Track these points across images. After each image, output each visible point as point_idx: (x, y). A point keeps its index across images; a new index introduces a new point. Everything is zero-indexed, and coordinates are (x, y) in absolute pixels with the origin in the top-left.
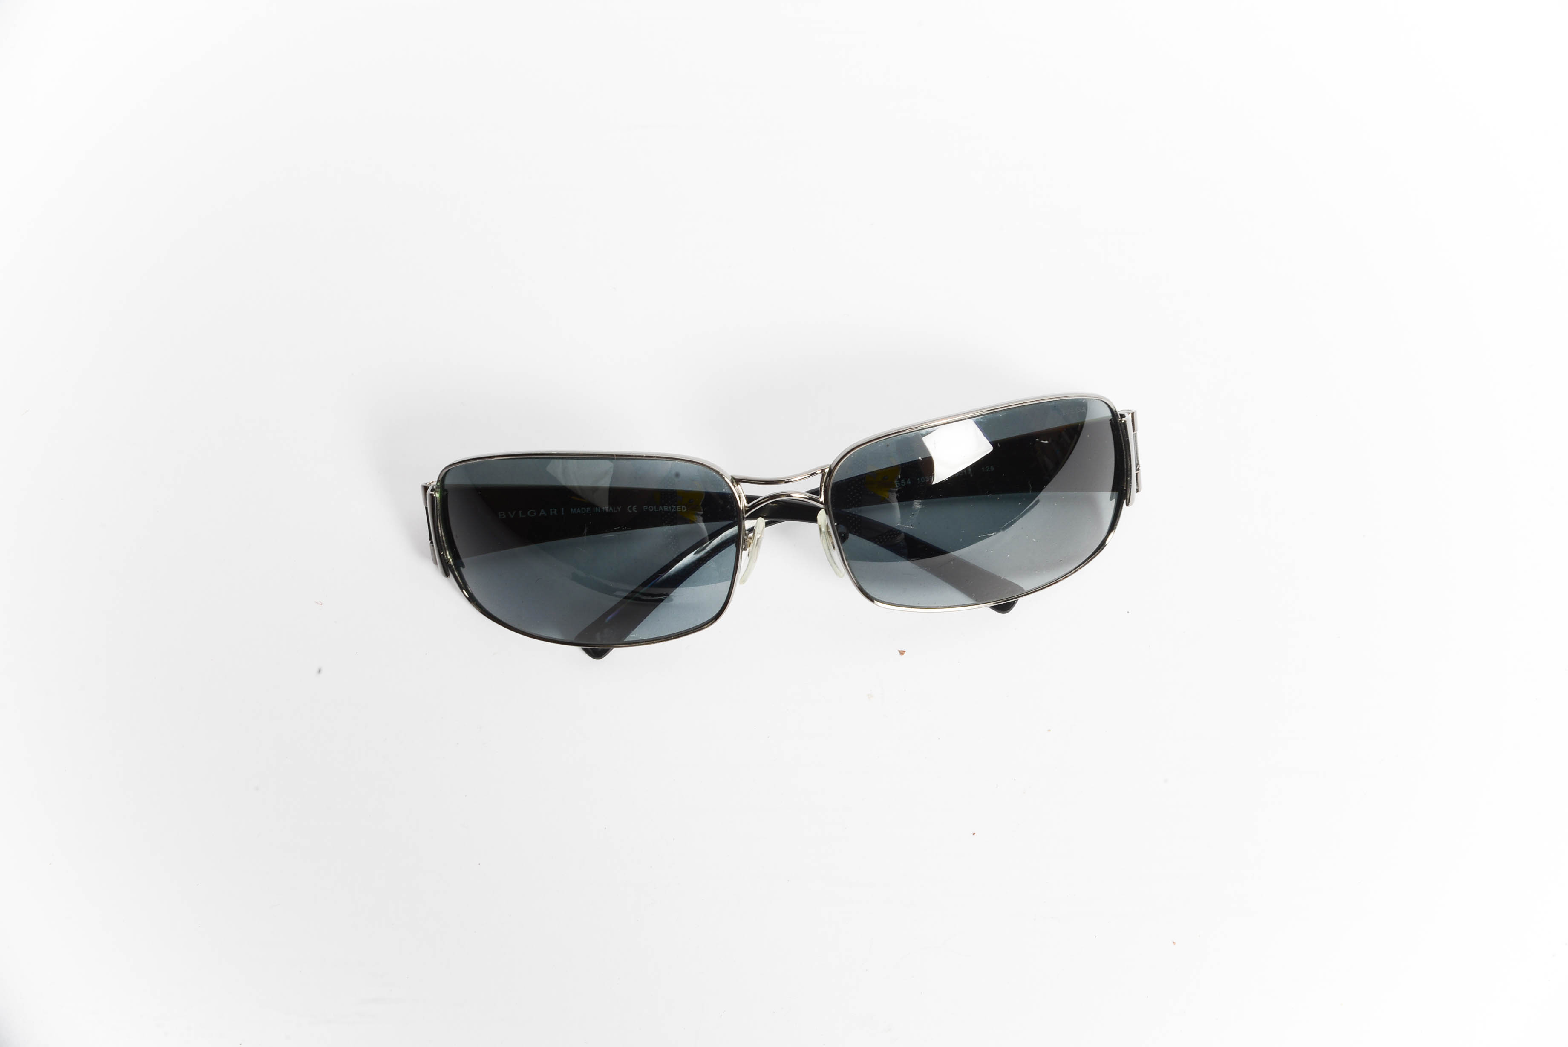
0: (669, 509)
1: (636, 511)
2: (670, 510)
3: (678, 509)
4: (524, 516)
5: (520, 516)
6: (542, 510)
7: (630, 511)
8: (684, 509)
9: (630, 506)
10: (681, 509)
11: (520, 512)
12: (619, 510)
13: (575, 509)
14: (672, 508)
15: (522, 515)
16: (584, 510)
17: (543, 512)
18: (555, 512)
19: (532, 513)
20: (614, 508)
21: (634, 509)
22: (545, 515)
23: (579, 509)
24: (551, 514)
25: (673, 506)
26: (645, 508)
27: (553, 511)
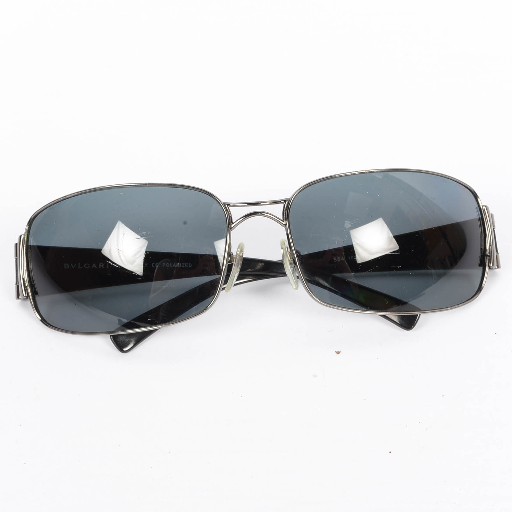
3: (186, 265)
4: (82, 268)
5: (79, 267)
6: (94, 264)
8: (190, 265)
9: (154, 263)
10: (188, 266)
11: (79, 265)
15: (80, 267)
17: (94, 266)
18: (102, 266)
22: (96, 267)
24: (100, 267)
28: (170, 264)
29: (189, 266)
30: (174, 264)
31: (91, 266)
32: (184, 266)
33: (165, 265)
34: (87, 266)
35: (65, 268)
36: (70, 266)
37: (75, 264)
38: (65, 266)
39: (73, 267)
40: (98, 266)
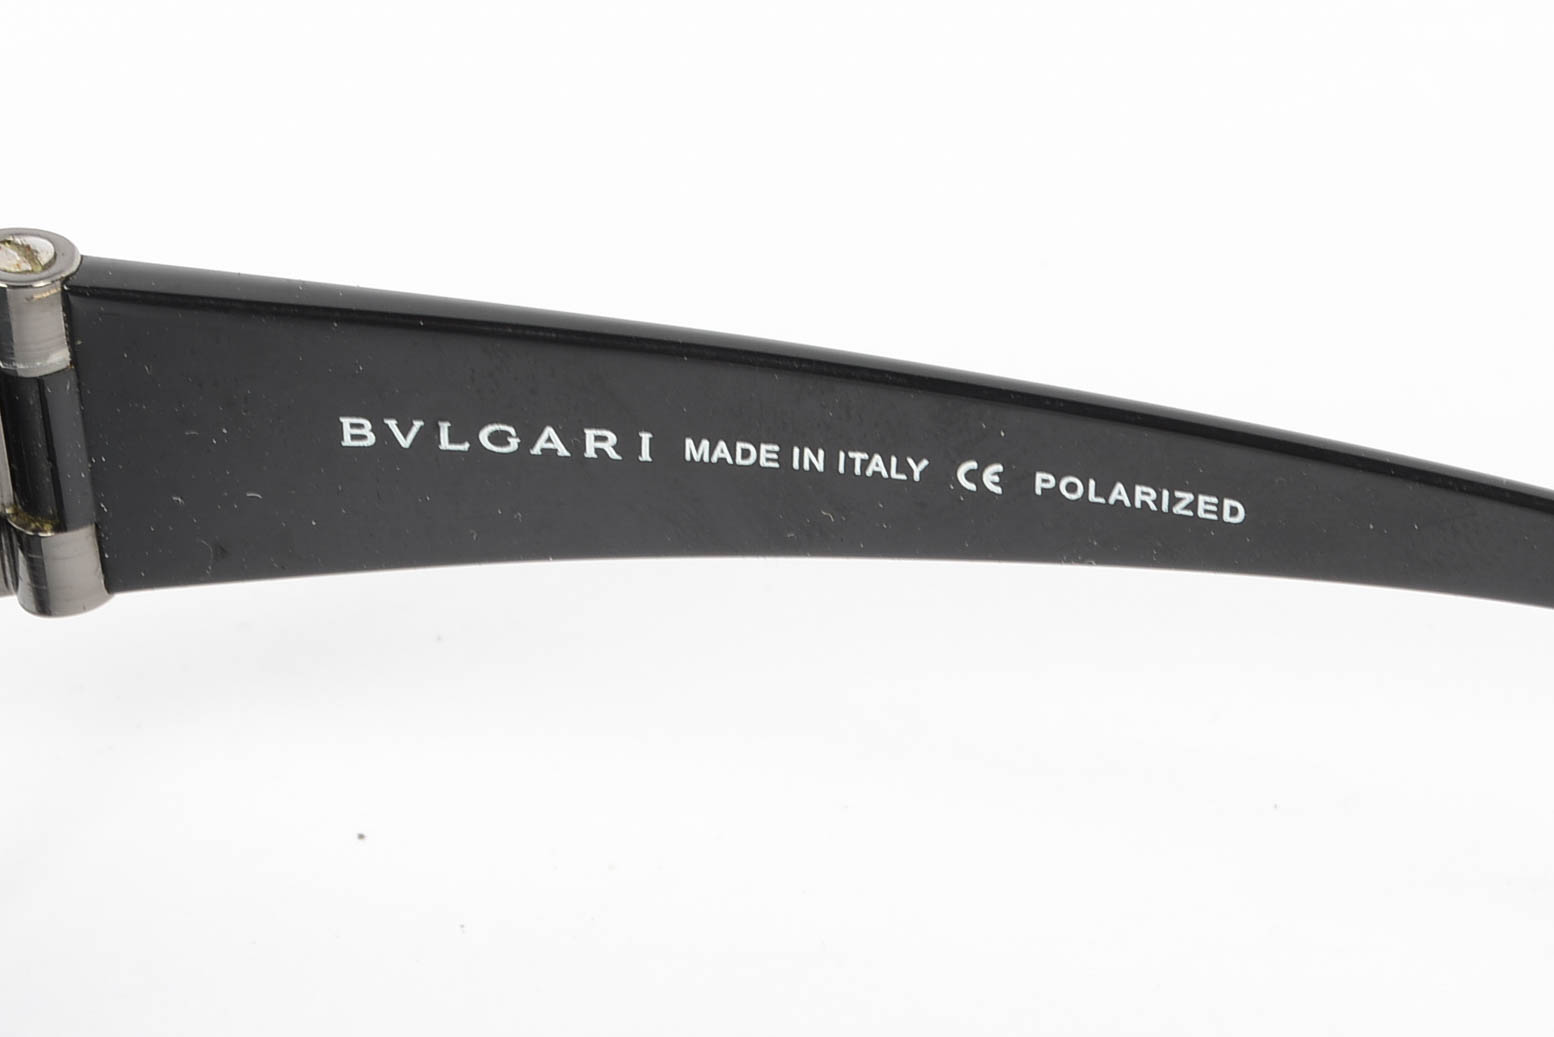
0: (1158, 502)
1: (998, 490)
2: (1165, 507)
3: (1201, 506)
4: (465, 447)
5: (445, 444)
6: (549, 431)
7: (972, 487)
8: (1234, 512)
9: (973, 465)
10: (1220, 513)
11: (444, 427)
12: (917, 477)
13: (705, 444)
14: (1174, 501)
15: (452, 441)
16: (746, 454)
17: (550, 440)
18: (608, 448)
19: (499, 438)
20: (894, 460)
21: (991, 477)
22: (563, 451)
23: (722, 445)
24: (590, 453)
25: (1178, 494)
26: (1043, 481)
27: (599, 442)
28: (1092, 483)
29: (1227, 517)
30: (1119, 487)
31: (528, 440)
32: (1187, 508)
33: (1052, 484)
34: (497, 438)
35: (347, 442)
36: (381, 431)
37: (418, 424)
38: (347, 431)
39: (405, 442)
40: (576, 444)
